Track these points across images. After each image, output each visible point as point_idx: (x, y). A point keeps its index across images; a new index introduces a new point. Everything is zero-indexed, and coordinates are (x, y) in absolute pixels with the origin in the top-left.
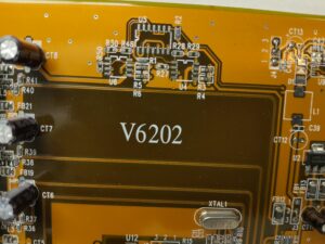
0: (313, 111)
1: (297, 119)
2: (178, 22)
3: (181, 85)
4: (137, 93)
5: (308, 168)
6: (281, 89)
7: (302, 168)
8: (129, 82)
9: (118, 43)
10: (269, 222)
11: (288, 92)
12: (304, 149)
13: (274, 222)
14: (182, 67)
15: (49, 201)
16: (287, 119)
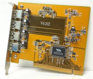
0: (72, 21)
1: (69, 23)
2: (50, 7)
3: (50, 16)
4: (44, 17)
5: (71, 31)
6: (67, 18)
7: (70, 31)
8: (43, 16)
9: (41, 10)
10: (64, 40)
11: (68, 18)
12: (71, 28)
13: (65, 40)
14: (51, 14)
15: (29, 33)
16: (67, 22)
